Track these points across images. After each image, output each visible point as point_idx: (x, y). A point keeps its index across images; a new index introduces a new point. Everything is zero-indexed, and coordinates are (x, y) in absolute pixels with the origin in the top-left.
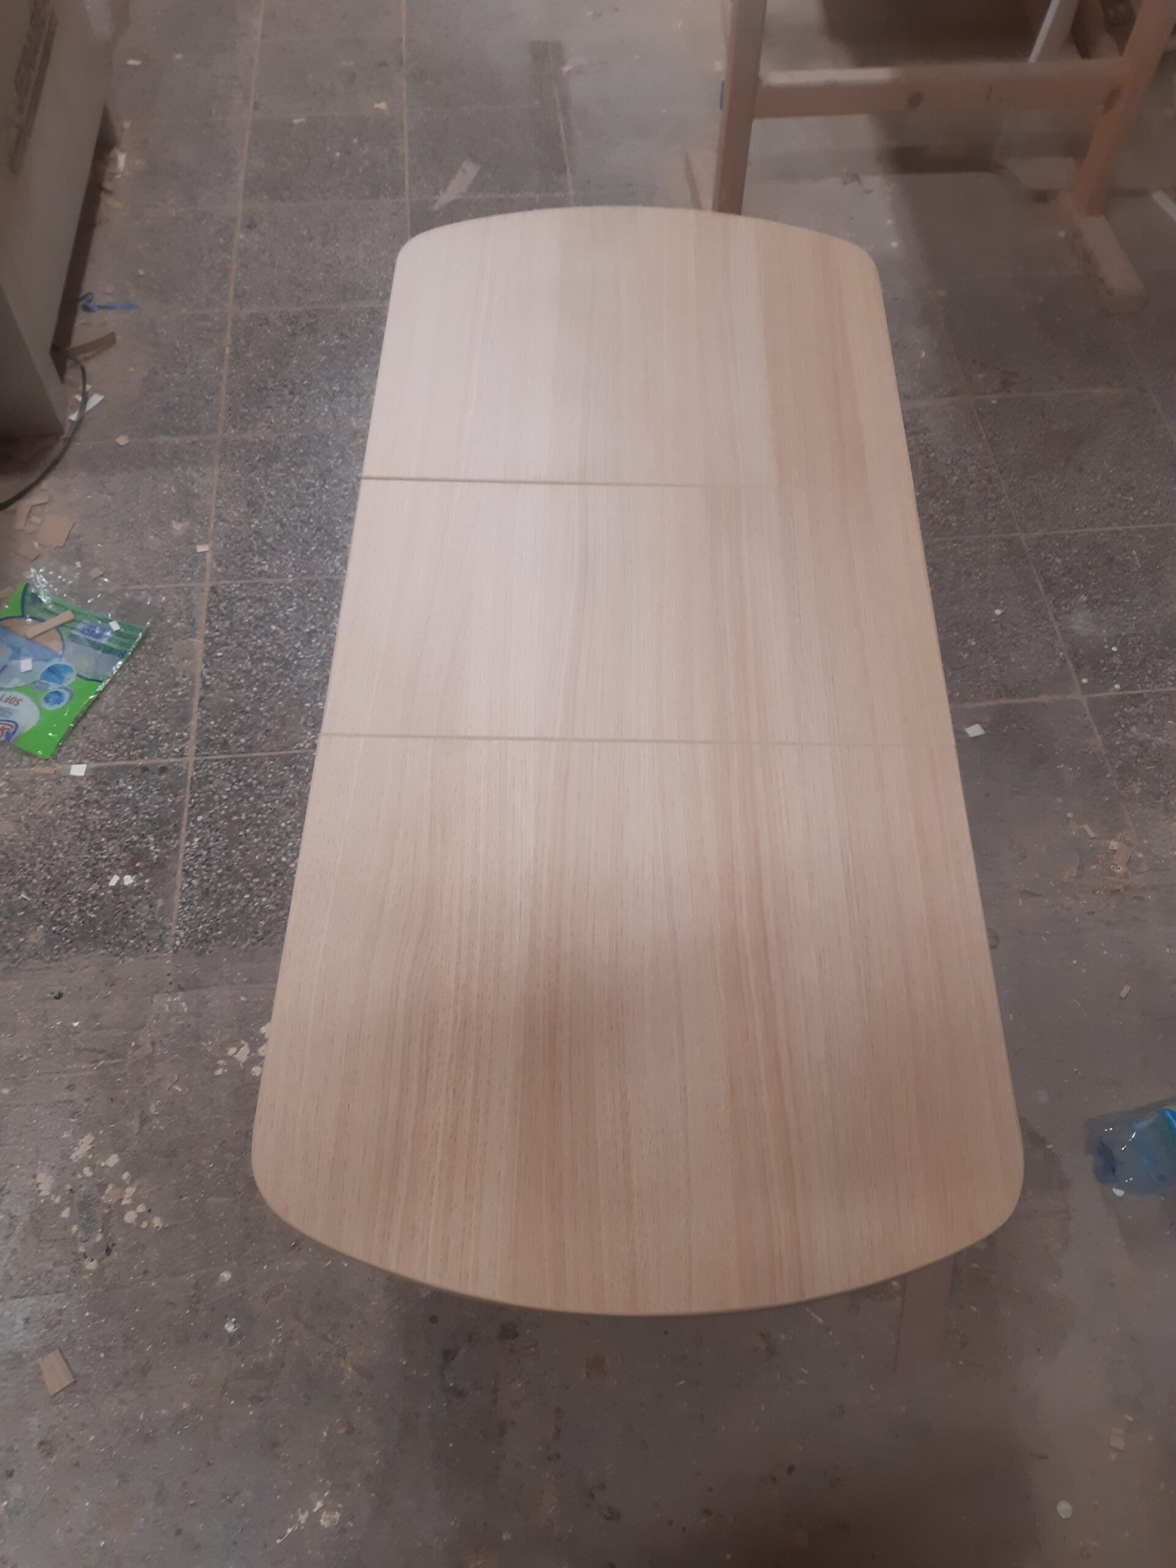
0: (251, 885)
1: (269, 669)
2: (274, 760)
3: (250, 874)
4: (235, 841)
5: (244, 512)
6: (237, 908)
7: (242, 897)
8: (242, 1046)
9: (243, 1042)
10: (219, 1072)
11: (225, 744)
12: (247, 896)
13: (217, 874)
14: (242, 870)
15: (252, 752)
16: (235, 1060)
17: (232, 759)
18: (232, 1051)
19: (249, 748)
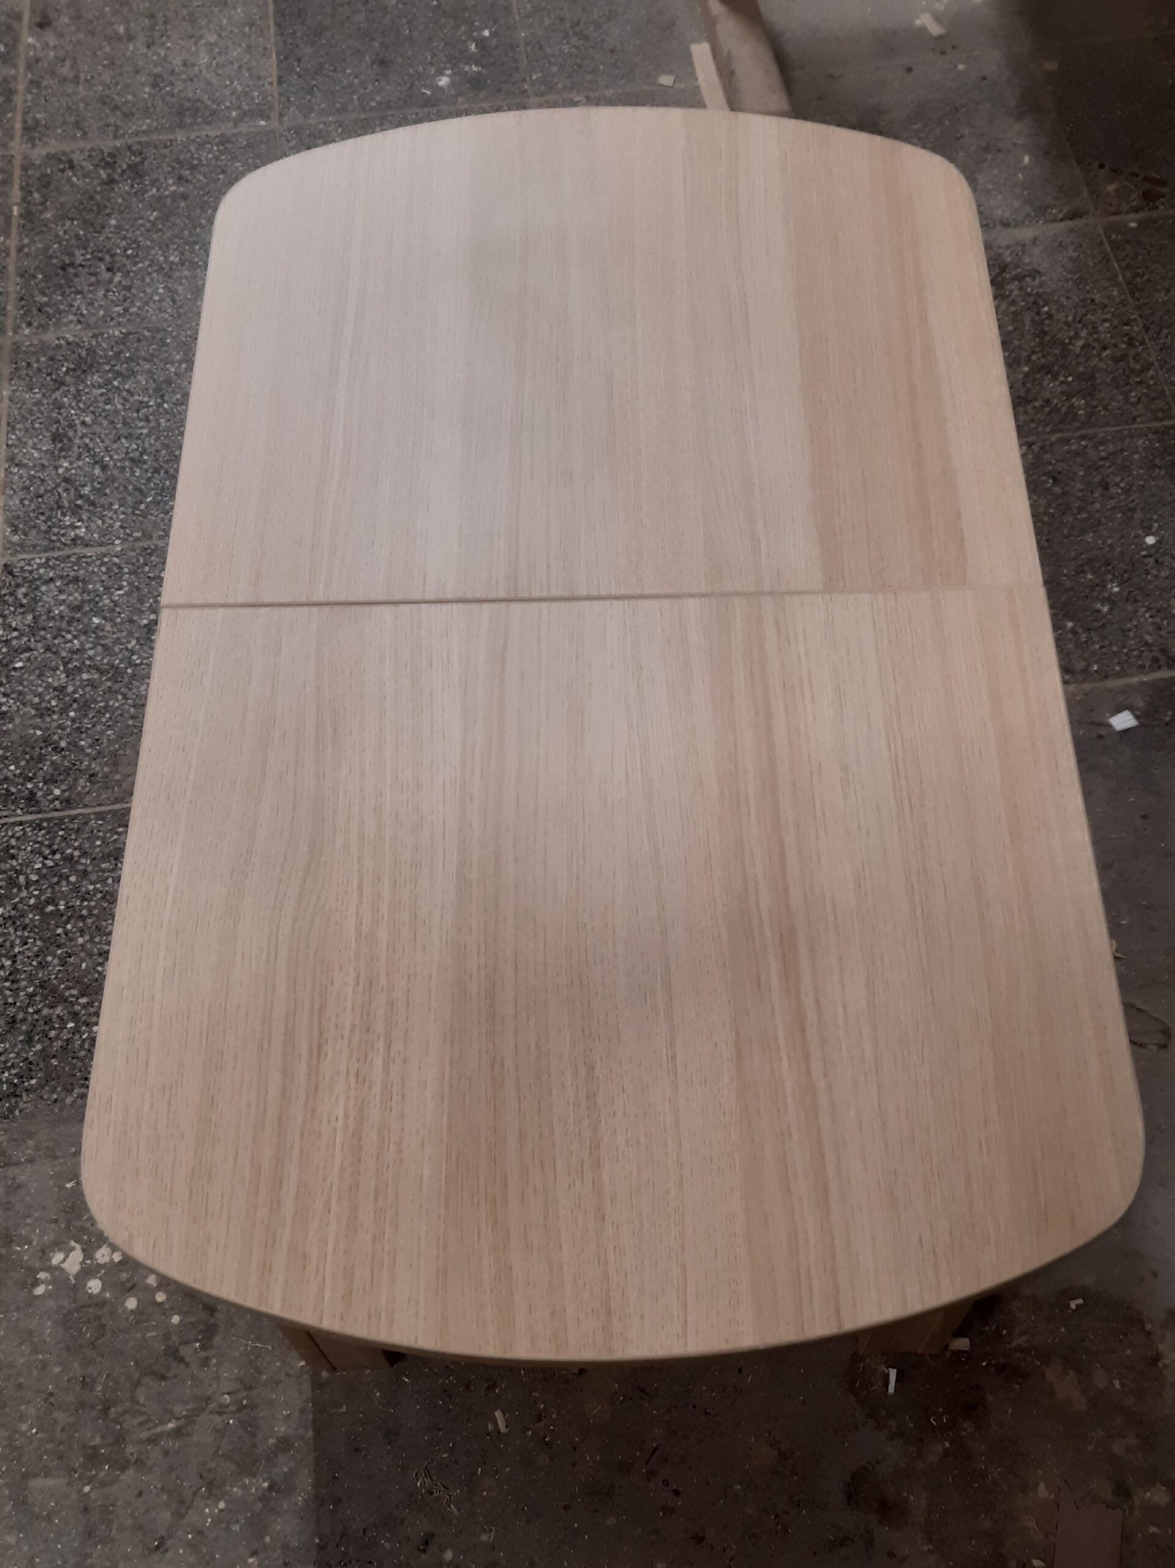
0: (77, 1008)
1: (92, 684)
2: (103, 819)
3: (74, 992)
4: (53, 942)
5: (47, 451)
6: (57, 1044)
7: (63, 1027)
8: (73, 1249)
9: (73, 1243)
10: (40, 1290)
11: (31, 798)
12: (71, 1025)
13: (27, 995)
14: (62, 986)
15: (70, 808)
16: (62, 1270)
17: (42, 820)
18: (57, 1258)
19: (67, 803)
